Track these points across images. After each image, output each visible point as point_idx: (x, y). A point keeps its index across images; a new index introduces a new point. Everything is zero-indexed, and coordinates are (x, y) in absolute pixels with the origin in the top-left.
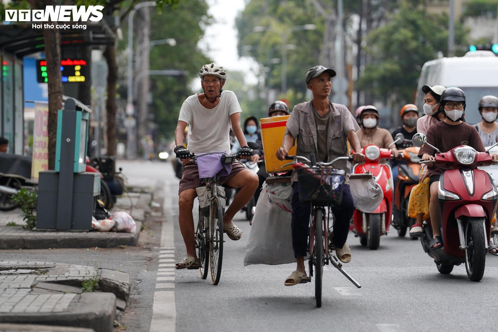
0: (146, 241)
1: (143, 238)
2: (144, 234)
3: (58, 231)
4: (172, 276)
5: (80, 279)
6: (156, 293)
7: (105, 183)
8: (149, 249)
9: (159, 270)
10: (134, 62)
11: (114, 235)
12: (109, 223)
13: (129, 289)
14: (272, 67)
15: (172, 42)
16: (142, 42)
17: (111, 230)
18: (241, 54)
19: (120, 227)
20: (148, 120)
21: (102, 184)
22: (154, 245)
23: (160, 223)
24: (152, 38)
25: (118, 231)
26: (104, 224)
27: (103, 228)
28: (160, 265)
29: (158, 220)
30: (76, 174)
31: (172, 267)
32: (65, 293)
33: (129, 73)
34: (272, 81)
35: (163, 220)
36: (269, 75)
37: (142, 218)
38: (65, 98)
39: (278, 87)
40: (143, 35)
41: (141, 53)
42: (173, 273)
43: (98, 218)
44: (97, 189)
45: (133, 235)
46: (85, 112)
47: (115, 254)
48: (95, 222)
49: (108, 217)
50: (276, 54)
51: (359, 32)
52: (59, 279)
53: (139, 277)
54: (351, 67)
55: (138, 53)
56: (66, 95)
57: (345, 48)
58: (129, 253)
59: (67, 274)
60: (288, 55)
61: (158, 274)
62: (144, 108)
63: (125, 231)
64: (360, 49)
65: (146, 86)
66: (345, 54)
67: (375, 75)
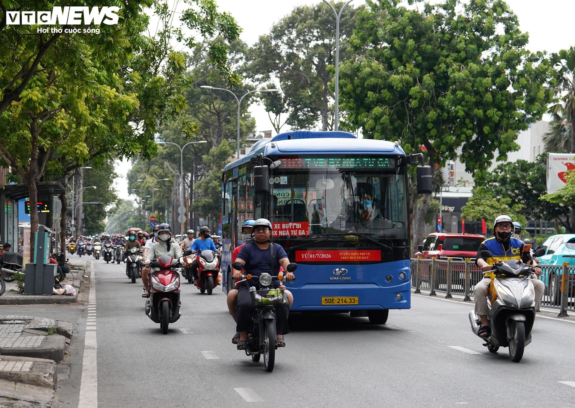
0: (81, 299)
1: (80, 298)
2: (80, 295)
3: (36, 295)
4: (95, 322)
5: (47, 327)
6: (86, 332)
7: (60, 267)
8: (83, 305)
9: (88, 318)
10: (75, 197)
11: (64, 297)
12: (62, 290)
13: (72, 333)
14: (147, 199)
15: (95, 187)
16: (79, 187)
17: (63, 294)
18: (130, 193)
19: (68, 292)
20: (82, 227)
21: (58, 268)
22: (85, 302)
23: (89, 288)
24: (84, 185)
25: (67, 295)
26: (59, 291)
27: (58, 293)
28: (89, 315)
29: (87, 286)
30: (45, 265)
31: (95, 316)
32: (39, 335)
33: (73, 203)
34: (147, 206)
35: (90, 286)
36: (145, 203)
37: (78, 285)
38: (39, 225)
39: (150, 209)
40: (80, 183)
41: (79, 193)
42: (95, 320)
43: (56, 288)
44: (55, 273)
45: (74, 297)
46: (49, 232)
47: (65, 307)
48: (54, 290)
49: (62, 287)
50: (149, 193)
51: (191, 181)
52: (36, 327)
53: (78, 322)
54: (188, 200)
55: (77, 193)
56: (40, 224)
57: (184, 189)
58: (73, 307)
59: (40, 324)
60: (155, 193)
61: (88, 320)
62: (80, 221)
63: (70, 295)
64: (192, 190)
65: (81, 211)
66: (185, 193)
67: (200, 204)
